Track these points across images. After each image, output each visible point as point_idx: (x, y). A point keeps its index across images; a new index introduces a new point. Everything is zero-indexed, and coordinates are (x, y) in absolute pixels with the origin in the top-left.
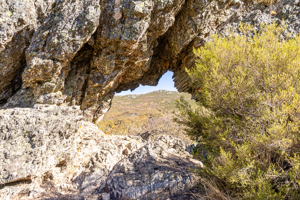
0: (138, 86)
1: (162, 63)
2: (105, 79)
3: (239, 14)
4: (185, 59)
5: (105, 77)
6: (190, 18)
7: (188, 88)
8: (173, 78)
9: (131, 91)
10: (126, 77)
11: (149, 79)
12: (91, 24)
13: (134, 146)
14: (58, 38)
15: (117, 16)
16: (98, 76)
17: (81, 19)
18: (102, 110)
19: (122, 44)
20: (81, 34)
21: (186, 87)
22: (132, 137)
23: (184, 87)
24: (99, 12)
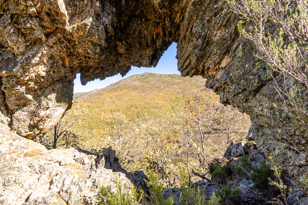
0: (130, 68)
1: (151, 28)
2: (17, 62)
5: (17, 60)
7: (192, 68)
16: (9, 57)
18: (39, 112)
23: (187, 67)
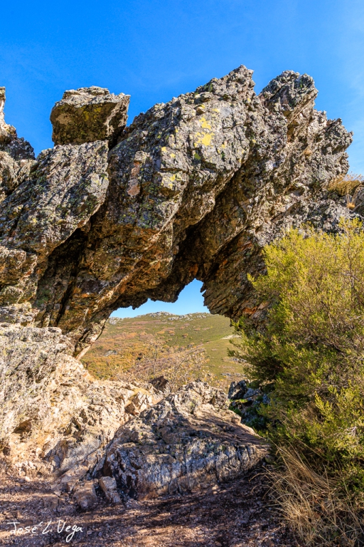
0: (146, 301)
1: (187, 266)
2: (102, 285)
3: (304, 203)
4: (224, 263)
5: (102, 283)
6: (236, 203)
7: (227, 307)
8: (201, 292)
9: (134, 309)
10: (132, 286)
11: (165, 290)
12: (92, 199)
13: (143, 399)
14: (39, 218)
15: (133, 191)
16: (91, 280)
17: (78, 191)
18: (90, 338)
19: (135, 233)
20: (75, 213)
21: (223, 307)
22: (138, 384)
23: (221, 305)
24: (106, 184)
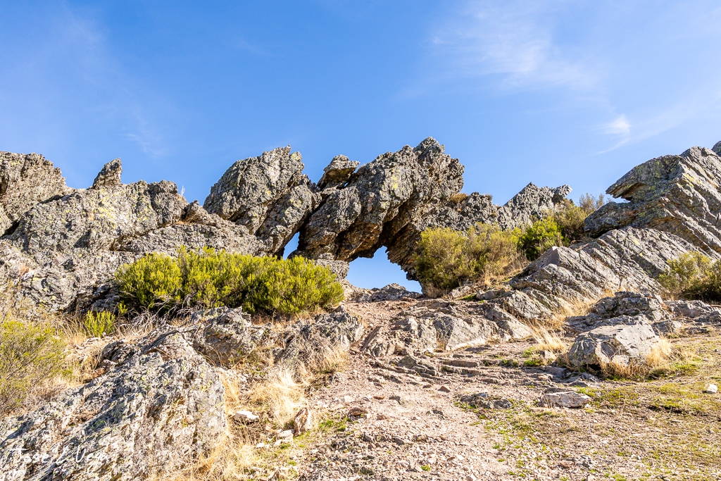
0: (358, 258)
2: (353, 247)
4: (400, 238)
6: (407, 211)
8: (386, 252)
10: (359, 249)
12: (356, 213)
14: (338, 220)
15: (369, 209)
16: (348, 245)
20: (350, 219)
21: (397, 260)
